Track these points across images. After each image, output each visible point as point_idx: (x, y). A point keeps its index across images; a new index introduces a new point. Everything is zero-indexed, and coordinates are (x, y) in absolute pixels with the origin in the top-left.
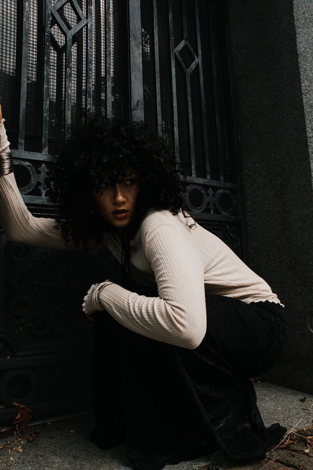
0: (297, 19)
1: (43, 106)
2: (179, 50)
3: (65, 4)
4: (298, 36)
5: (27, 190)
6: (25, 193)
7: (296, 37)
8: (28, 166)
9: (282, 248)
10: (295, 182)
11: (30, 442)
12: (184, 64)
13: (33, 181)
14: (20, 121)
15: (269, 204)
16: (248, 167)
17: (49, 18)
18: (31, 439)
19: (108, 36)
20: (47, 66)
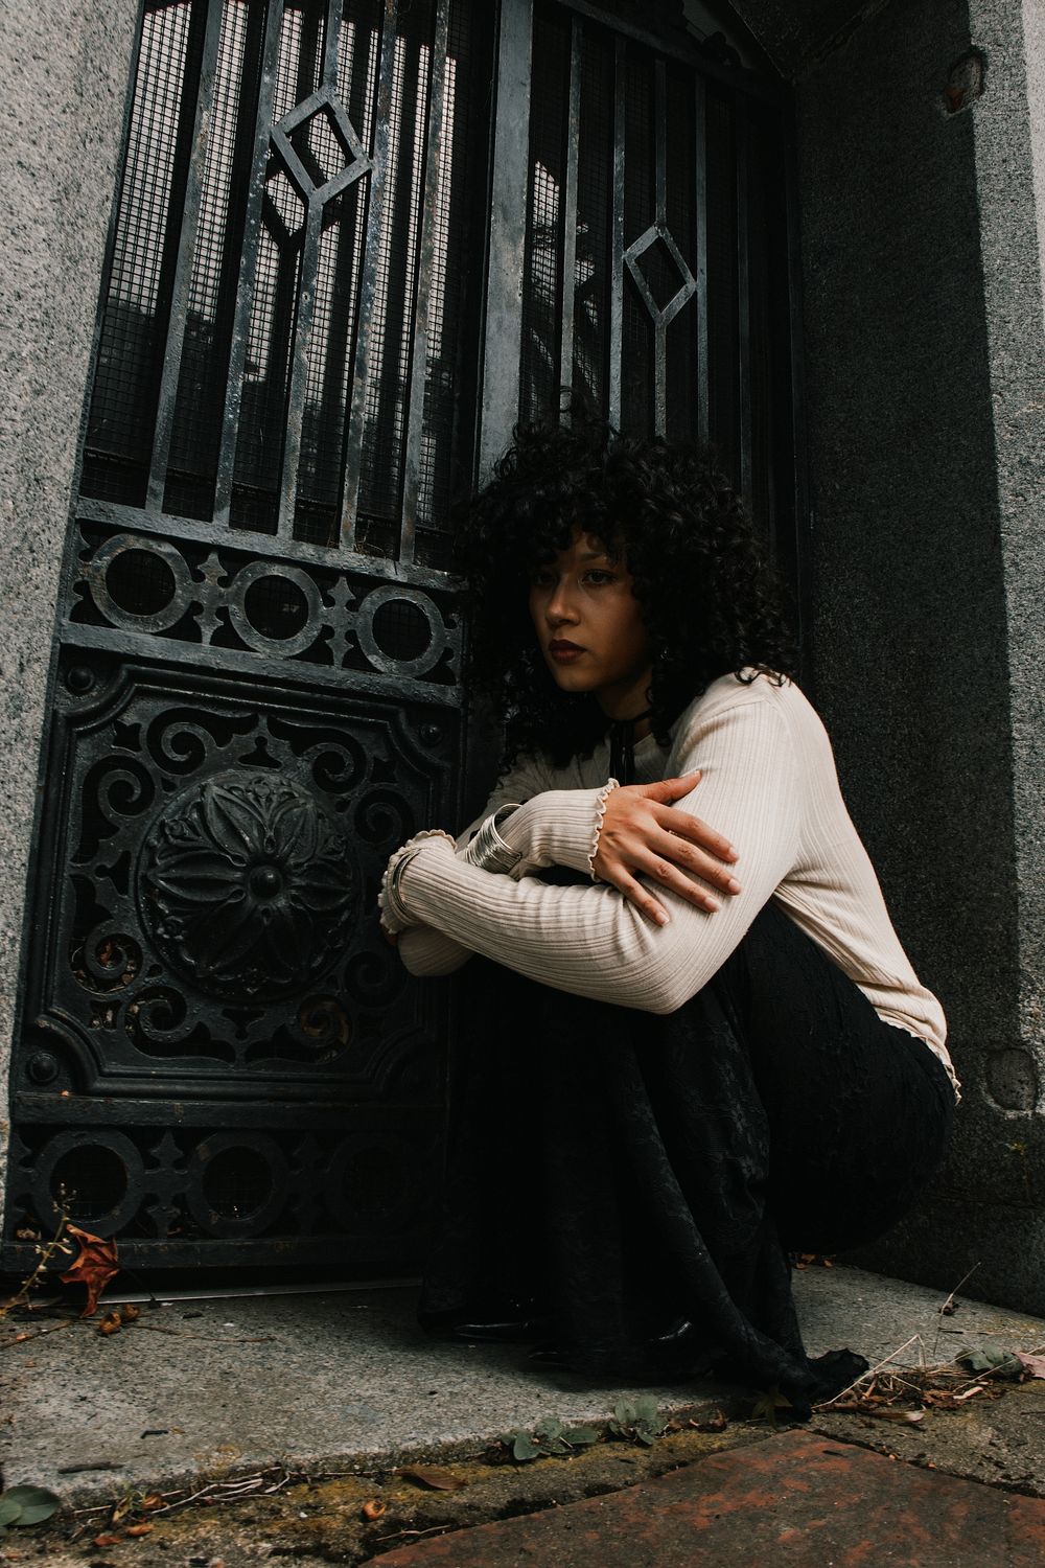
0: (984, 177)
1: (225, 392)
2: (639, 253)
3: (312, 116)
4: (984, 223)
5: (161, 624)
6: (155, 631)
7: (979, 225)
8: (170, 555)
9: (916, 849)
10: (960, 651)
11: (104, 1335)
12: (652, 293)
13: (181, 599)
14: (158, 430)
15: (884, 716)
16: (830, 605)
17: (263, 152)
18: (108, 1326)
19: (428, 205)
20: (245, 282)
